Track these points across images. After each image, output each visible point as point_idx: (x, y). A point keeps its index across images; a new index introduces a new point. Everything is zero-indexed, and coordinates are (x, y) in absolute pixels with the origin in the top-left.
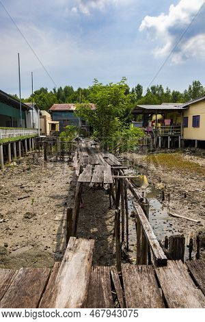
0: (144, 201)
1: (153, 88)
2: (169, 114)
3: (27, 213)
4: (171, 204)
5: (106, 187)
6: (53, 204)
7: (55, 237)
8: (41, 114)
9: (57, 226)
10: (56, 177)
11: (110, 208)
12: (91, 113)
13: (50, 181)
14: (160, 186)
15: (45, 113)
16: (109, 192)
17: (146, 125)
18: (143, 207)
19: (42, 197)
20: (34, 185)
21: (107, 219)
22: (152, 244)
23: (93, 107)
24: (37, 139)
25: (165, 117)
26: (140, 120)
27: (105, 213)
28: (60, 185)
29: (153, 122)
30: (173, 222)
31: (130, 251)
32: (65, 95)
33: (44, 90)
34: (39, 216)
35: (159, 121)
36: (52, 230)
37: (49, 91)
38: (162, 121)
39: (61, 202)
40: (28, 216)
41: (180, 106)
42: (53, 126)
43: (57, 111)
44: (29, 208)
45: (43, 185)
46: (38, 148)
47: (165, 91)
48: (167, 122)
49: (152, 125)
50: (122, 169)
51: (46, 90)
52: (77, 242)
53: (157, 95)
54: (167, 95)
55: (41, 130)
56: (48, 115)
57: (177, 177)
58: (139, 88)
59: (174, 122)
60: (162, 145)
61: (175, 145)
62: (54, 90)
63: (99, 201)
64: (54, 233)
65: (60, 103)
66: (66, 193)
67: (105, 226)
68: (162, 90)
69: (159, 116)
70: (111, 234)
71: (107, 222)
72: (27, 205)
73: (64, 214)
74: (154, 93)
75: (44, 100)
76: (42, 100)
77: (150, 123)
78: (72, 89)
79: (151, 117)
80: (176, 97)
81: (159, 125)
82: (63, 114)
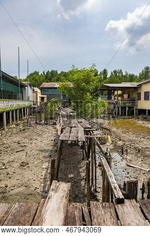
0: (108, 155)
1: (115, 72)
2: (127, 90)
3: (22, 163)
4: (128, 157)
5: (80, 144)
6: (41, 157)
7: (42, 180)
8: (33, 90)
9: (44, 172)
10: (44, 136)
11: (83, 159)
12: (70, 90)
13: (39, 139)
14: (120, 143)
15: (36, 89)
16: (83, 147)
17: (109, 98)
18: (107, 159)
19: (33, 151)
20: (27, 142)
21: (81, 168)
22: (113, 187)
23: (71, 85)
24: (30, 107)
25: (123, 93)
26: (105, 95)
27: (79, 163)
28: (46, 142)
29: (115, 96)
31: (98, 192)
32: (51, 76)
33: (36, 73)
34: (31, 165)
36: (40, 175)
37: (40, 74)
38: (121, 95)
39: (47, 154)
40: (23, 165)
41: (135, 84)
42: (42, 99)
43: (45, 88)
44: (24, 159)
45: (34, 141)
46: (31, 115)
47: (124, 74)
48: (126, 96)
50: (92, 131)
51: (38, 73)
52: (58, 185)
53: (118, 76)
54: (125, 77)
55: (33, 101)
56: (39, 91)
57: (133, 137)
58: (105, 72)
59: (131, 96)
60: (122, 113)
61: (131, 113)
62: (44, 73)
63: (75, 154)
64: (42, 177)
65: (47, 82)
66: (51, 148)
67: (79, 173)
68: (122, 73)
69: (120, 92)
70: (83, 179)
71: (81, 170)
72: (22, 157)
73: (49, 163)
74: (116, 75)
75: (36, 80)
77: (113, 97)
78: (57, 72)
79: (114, 92)
80: (131, 78)
81: (120, 98)
82: (50, 90)
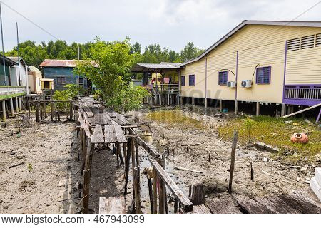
1: (151, 47)
2: (168, 73)
3: (24, 182)
4: (175, 159)
5: (111, 147)
6: (53, 170)
7: (60, 204)
8: (28, 71)
9: (62, 192)
10: (53, 140)
11: (118, 167)
12: (94, 71)
13: (47, 144)
14: (164, 142)
15: (33, 69)
16: (116, 151)
17: (146, 83)
18: (160, 163)
19: (41, 163)
20: (27, 150)
21: (116, 179)
23: (94, 64)
24: (25, 98)
25: (163, 76)
26: (139, 78)
27: (113, 172)
28: (59, 148)
29: (153, 80)
30: (178, 175)
32: (56, 49)
33: (31, 44)
34: (39, 184)
35: (159, 79)
36: (56, 197)
37: (36, 45)
38: (161, 79)
39: (63, 166)
40: (24, 186)
41: (177, 65)
42: (47, 84)
43: (49, 67)
44: (25, 176)
45: (39, 149)
46: (27, 109)
47: (162, 51)
48: (166, 80)
49: (153, 83)
50: (132, 128)
51: (33, 43)
53: (155, 53)
54: (164, 54)
55: (29, 87)
56: (38, 72)
57: (179, 133)
58: (137, 47)
59: (172, 81)
60: (162, 103)
61: (174, 103)
62: (43, 44)
63: (106, 161)
64: (60, 199)
65: (51, 58)
66: (68, 156)
67: (114, 186)
68: (160, 50)
69: (159, 75)
70: (121, 193)
71: (116, 182)
72: (23, 173)
73: (68, 178)
74: (152, 52)
75: (31, 55)
76: (29, 54)
77: (150, 82)
78: (65, 44)
79: (151, 75)
80: (173, 57)
81: (159, 83)
82: (57, 71)
